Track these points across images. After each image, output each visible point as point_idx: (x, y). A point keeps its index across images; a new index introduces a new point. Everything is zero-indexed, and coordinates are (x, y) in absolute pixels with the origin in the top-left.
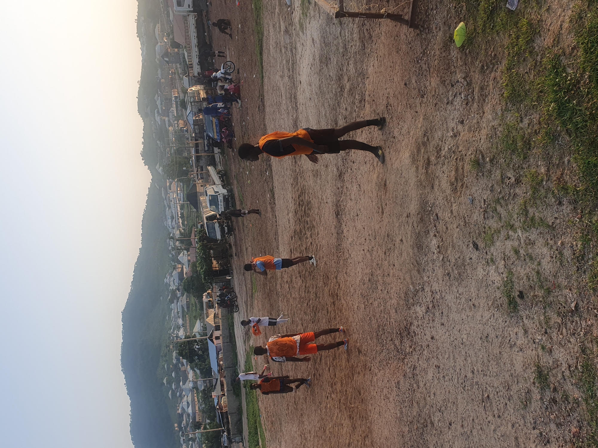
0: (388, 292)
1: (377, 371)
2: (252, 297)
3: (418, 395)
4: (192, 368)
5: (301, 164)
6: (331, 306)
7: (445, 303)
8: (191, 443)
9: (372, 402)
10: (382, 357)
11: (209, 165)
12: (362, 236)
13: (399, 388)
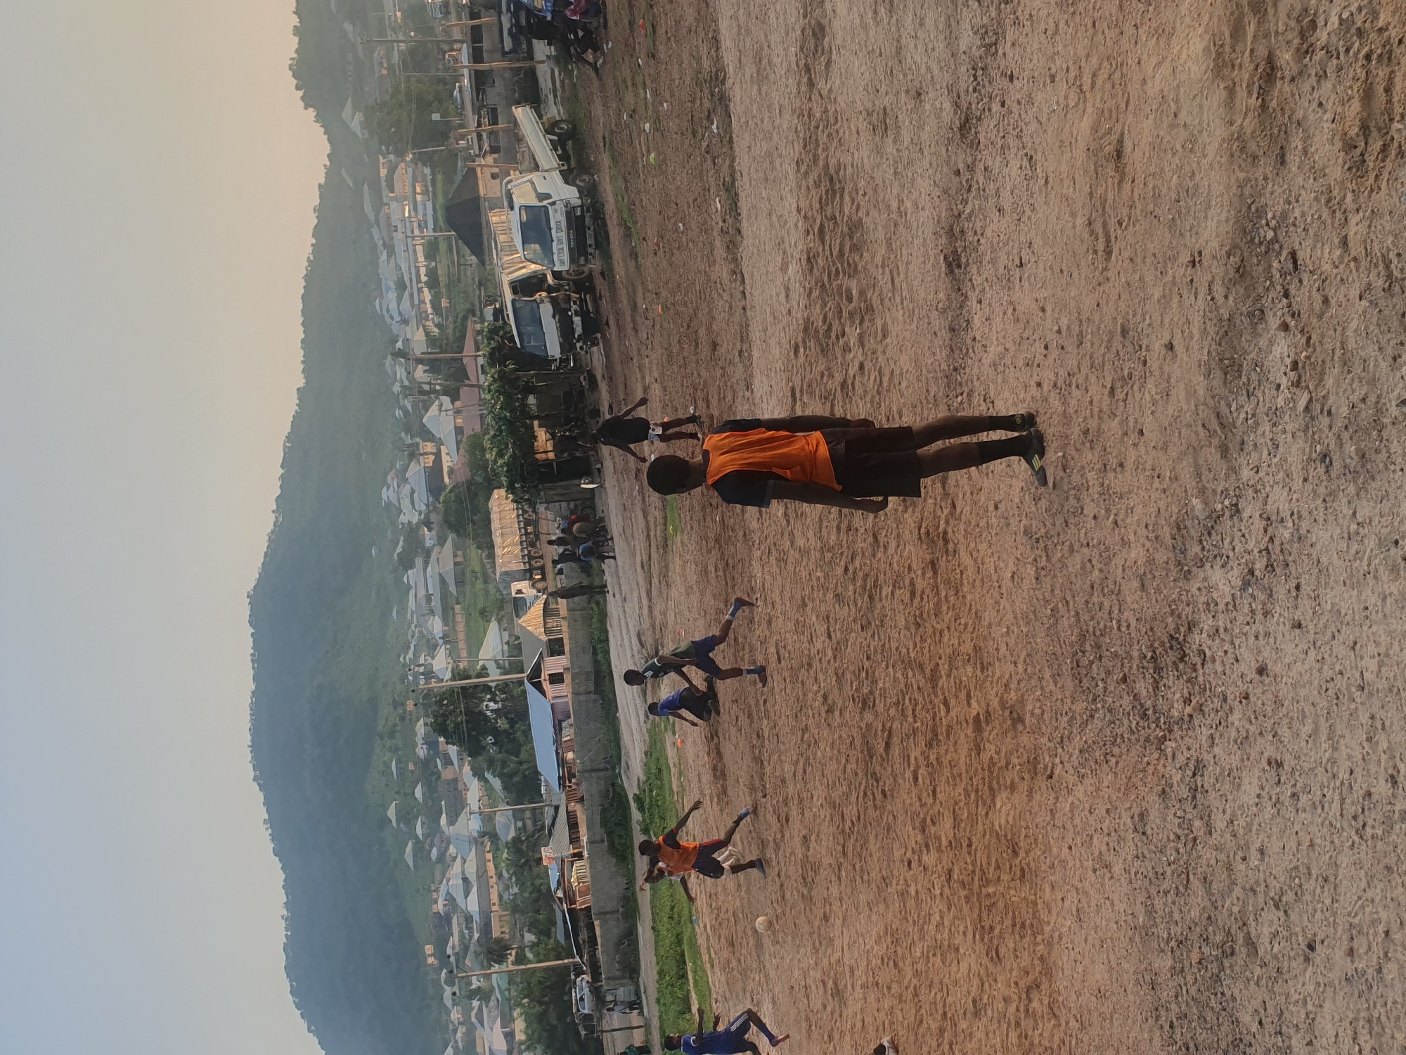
0: (1116, 523)
1: (1071, 779)
2: (665, 545)
3: (1208, 855)
4: (478, 773)
5: (830, 91)
6: (923, 574)
7: (1309, 555)
8: (476, 1003)
9: (1053, 878)
10: (1090, 734)
11: (518, 103)
12: (1036, 336)
13: (1144, 833)
